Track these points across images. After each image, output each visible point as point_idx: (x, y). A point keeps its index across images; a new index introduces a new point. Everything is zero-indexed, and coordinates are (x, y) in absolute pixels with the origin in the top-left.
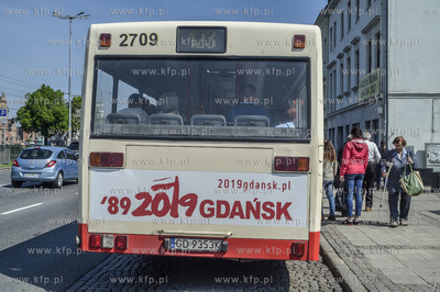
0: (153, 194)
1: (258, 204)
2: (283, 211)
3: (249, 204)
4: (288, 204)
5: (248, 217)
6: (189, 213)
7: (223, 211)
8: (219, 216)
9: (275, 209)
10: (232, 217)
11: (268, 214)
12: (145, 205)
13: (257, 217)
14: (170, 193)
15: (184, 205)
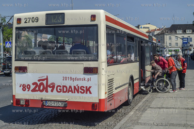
0: (39, 83)
1: (78, 87)
2: (88, 90)
3: (75, 87)
4: (90, 87)
5: (75, 92)
6: (52, 91)
7: (65, 90)
8: (64, 92)
9: (85, 89)
10: (68, 92)
11: (82, 91)
12: (36, 87)
13: (78, 93)
14: (45, 82)
15: (50, 87)
